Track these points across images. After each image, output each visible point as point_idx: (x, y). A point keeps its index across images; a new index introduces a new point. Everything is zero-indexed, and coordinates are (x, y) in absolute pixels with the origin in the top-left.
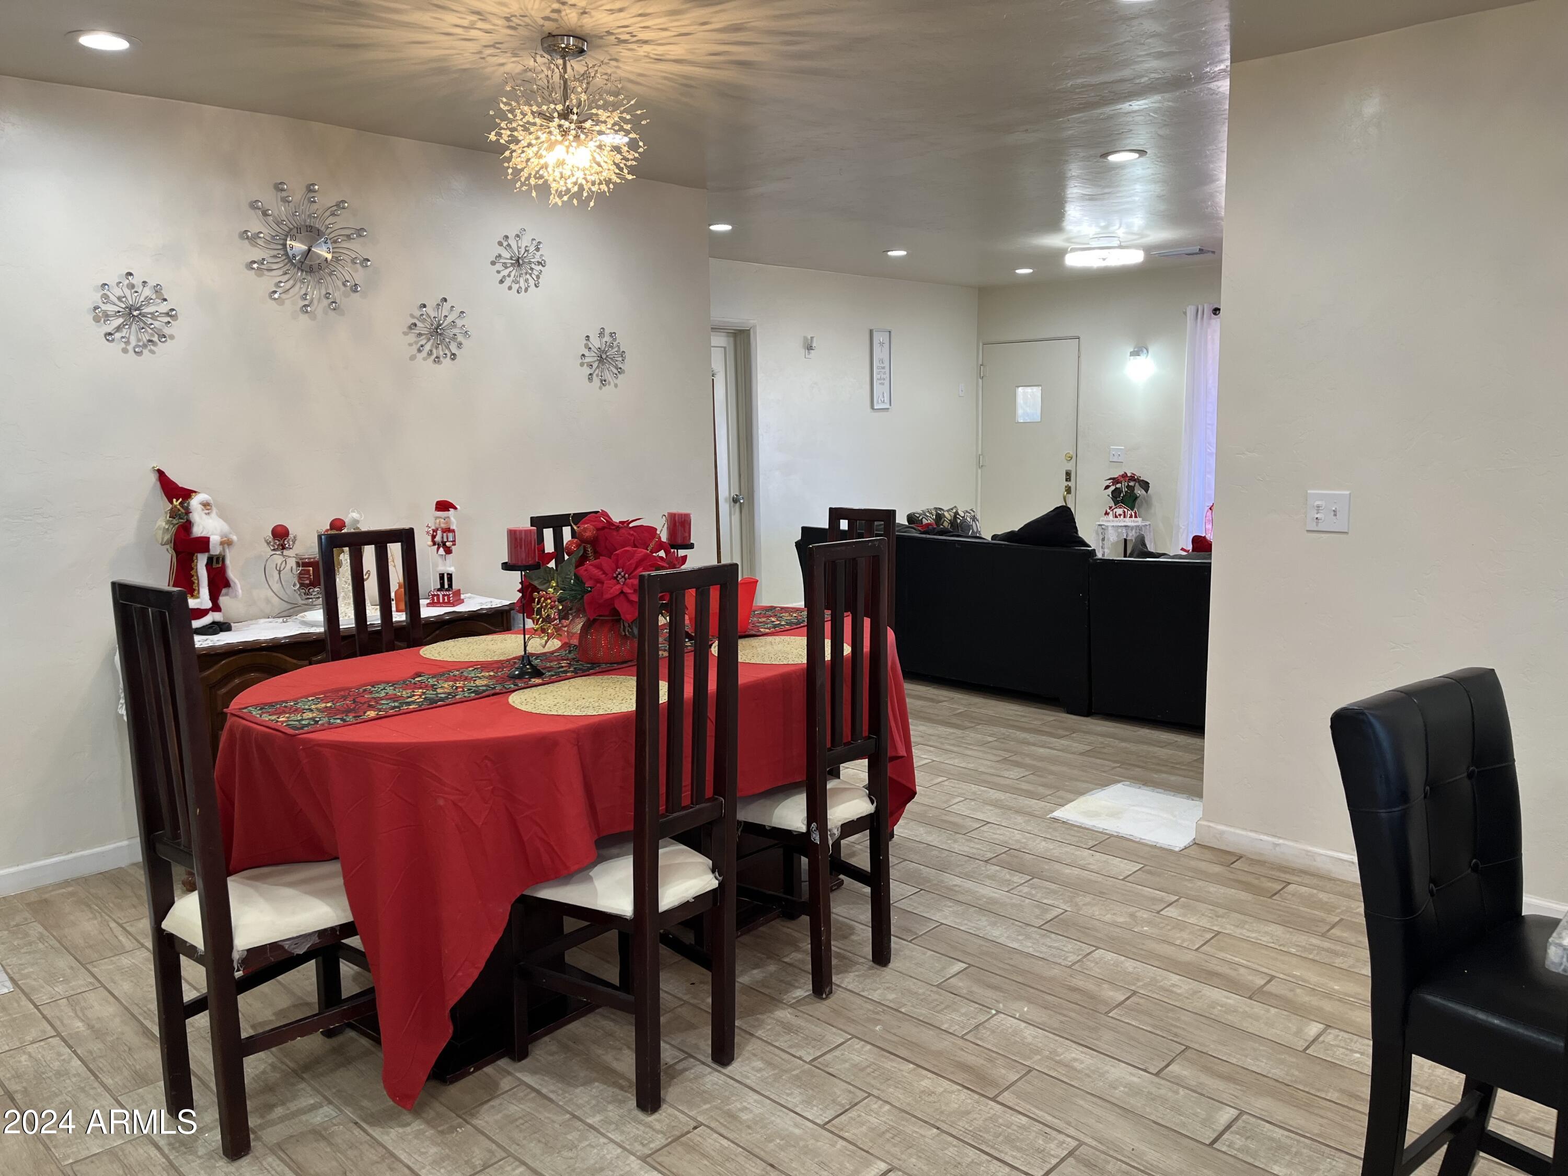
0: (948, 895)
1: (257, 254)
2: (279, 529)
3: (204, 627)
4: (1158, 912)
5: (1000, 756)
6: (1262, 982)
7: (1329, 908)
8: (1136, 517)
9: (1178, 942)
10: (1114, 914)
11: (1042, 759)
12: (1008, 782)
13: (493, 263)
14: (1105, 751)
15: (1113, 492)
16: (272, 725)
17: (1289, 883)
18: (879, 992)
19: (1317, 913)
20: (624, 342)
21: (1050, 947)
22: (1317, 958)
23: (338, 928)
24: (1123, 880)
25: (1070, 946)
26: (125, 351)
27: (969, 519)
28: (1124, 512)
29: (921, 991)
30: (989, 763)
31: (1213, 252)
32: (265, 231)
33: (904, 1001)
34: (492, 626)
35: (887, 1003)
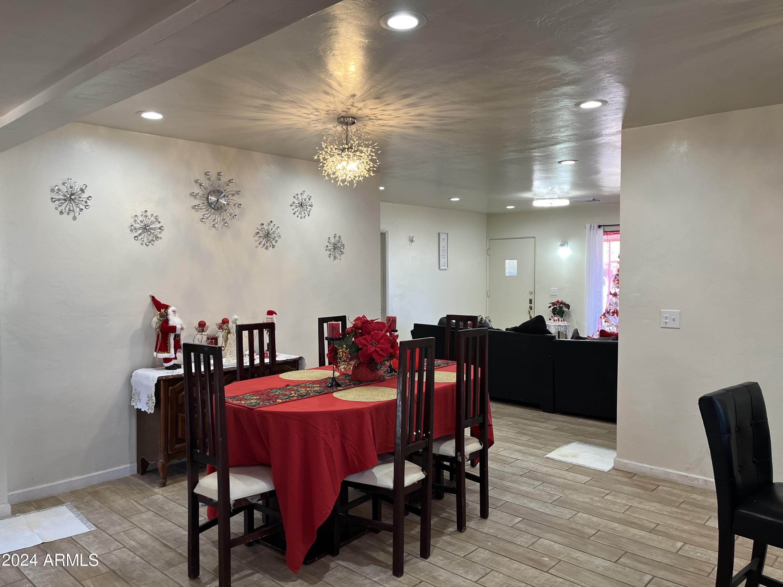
0: (507, 490)
1: (196, 202)
2: (202, 322)
3: (170, 366)
4: (603, 497)
5: (516, 430)
6: (654, 526)
7: (679, 496)
8: (564, 321)
9: (614, 510)
10: (583, 498)
11: (536, 432)
12: (523, 442)
13: (291, 206)
14: (564, 428)
15: (553, 309)
16: (239, 404)
17: (659, 486)
18: (486, 529)
19: (673, 498)
20: (344, 240)
21: (558, 511)
22: (676, 516)
23: (268, 493)
24: (584, 484)
25: (566, 511)
26: (142, 244)
27: (487, 321)
28: (558, 319)
29: (504, 529)
30: (512, 434)
31: (599, 200)
32: (200, 192)
33: (498, 533)
34: (291, 367)
35: (491, 534)
